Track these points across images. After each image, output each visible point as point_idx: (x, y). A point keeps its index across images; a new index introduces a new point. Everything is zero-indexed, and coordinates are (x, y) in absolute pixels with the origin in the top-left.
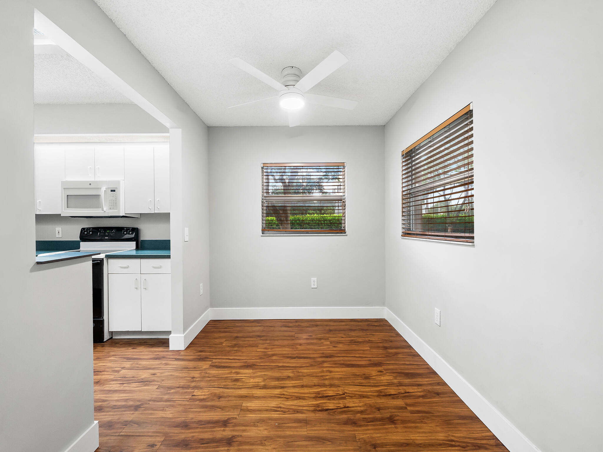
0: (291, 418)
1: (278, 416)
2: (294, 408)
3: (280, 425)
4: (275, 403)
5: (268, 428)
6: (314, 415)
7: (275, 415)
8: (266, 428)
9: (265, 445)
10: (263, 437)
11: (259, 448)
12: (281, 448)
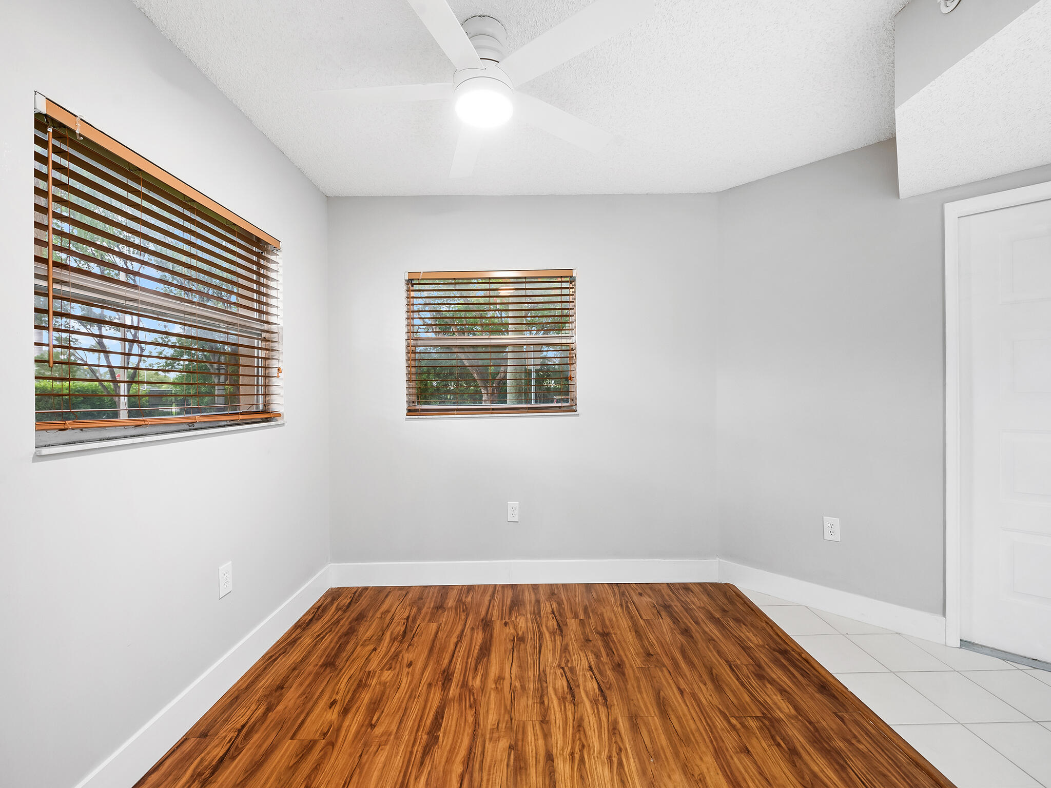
0: (630, 738)
1: (631, 760)
2: (606, 735)
3: (652, 754)
4: (600, 769)
5: (665, 775)
6: (616, 707)
7: (631, 765)
8: (666, 779)
9: (701, 773)
10: (688, 779)
11: (712, 782)
12: (696, 749)
